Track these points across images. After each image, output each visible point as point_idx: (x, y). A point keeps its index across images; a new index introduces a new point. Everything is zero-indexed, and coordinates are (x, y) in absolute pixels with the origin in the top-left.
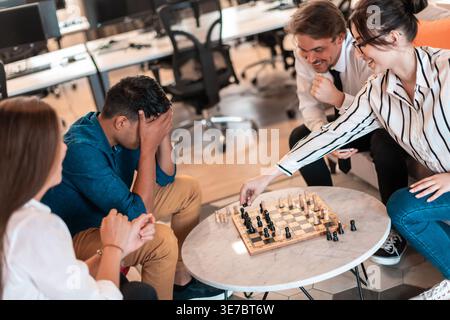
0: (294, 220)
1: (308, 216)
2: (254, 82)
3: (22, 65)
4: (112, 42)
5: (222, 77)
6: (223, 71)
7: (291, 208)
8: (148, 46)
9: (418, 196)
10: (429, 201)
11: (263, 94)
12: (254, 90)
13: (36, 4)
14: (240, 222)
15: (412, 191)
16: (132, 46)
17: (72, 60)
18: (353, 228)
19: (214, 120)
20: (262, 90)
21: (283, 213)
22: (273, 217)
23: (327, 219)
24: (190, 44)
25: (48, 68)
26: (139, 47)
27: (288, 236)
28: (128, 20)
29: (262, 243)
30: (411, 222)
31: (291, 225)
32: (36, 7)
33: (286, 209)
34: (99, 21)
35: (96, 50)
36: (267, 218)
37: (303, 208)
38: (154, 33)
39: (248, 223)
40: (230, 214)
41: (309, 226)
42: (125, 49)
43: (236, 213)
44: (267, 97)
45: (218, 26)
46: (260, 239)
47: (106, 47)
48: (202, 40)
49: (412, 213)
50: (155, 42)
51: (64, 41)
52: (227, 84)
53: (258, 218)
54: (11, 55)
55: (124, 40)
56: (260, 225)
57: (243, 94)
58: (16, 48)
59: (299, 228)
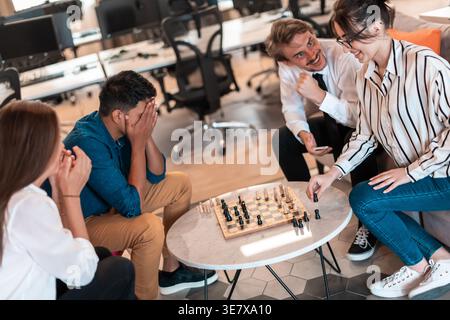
0: (267, 210)
1: (280, 207)
2: (259, 90)
3: (37, 73)
4: (122, 52)
5: (222, 85)
6: (224, 78)
7: (267, 200)
8: (155, 55)
9: (375, 188)
10: (385, 192)
11: (265, 101)
12: (258, 98)
13: (50, 16)
14: (219, 212)
15: (370, 183)
16: (140, 55)
17: (84, 69)
18: (317, 217)
19: (215, 125)
20: (265, 97)
21: (259, 205)
22: (249, 208)
23: (295, 208)
24: (192, 53)
25: (61, 76)
26: (146, 56)
27: (260, 223)
28: (137, 31)
29: (236, 229)
30: (370, 212)
31: (264, 214)
32: (50, 19)
33: (262, 201)
34: (109, 33)
35: (106, 60)
36: (244, 208)
37: (276, 200)
38: (162, 44)
39: (226, 213)
40: (213, 205)
41: (280, 214)
42: (133, 58)
43: (218, 204)
44: (268, 104)
45: (218, 37)
46: (235, 226)
47: (116, 57)
48: (203, 50)
49: (371, 203)
50: (162, 52)
51: (79, 51)
52: (227, 91)
53: (235, 208)
54: (28, 64)
55: (133, 50)
56: (237, 214)
57: (247, 102)
58: (31, 57)
59: (270, 217)
